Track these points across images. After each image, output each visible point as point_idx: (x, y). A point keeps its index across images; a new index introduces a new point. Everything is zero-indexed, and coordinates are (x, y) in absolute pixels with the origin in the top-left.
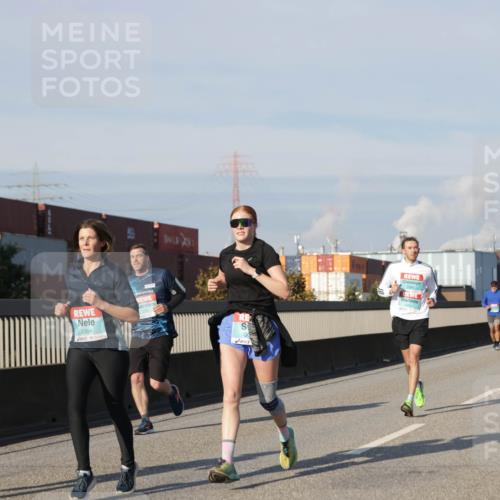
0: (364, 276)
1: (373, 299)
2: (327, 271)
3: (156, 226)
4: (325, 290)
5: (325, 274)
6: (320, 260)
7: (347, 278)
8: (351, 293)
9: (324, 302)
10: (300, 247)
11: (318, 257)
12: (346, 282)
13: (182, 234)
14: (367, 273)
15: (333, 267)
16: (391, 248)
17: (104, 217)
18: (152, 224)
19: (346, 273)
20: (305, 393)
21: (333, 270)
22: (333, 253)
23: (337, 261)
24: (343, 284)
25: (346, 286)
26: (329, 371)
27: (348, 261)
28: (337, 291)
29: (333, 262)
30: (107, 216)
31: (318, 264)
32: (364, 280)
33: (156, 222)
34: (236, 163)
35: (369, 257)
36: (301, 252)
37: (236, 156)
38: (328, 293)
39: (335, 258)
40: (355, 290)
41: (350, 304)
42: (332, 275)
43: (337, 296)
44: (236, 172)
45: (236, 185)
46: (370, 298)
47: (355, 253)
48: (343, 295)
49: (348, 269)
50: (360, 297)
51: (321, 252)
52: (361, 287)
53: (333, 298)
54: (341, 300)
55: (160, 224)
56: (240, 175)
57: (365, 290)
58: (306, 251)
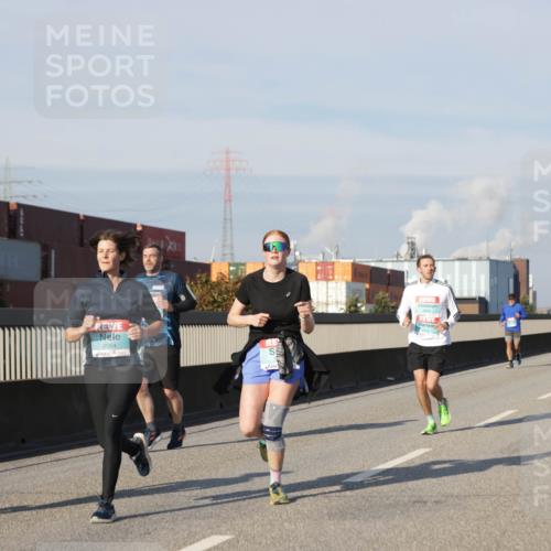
0: (367, 286)
1: (376, 311)
2: (327, 279)
3: (139, 228)
4: (325, 301)
5: (324, 283)
6: (319, 268)
7: (348, 287)
8: (352, 305)
9: (322, 314)
10: (297, 253)
11: (317, 264)
12: (347, 293)
13: (167, 238)
14: (371, 282)
15: (333, 275)
16: (398, 255)
17: (82, 218)
18: (135, 226)
19: (347, 283)
20: (300, 414)
21: (333, 279)
22: (334, 260)
23: (338, 269)
24: (344, 294)
25: (347, 296)
26: (328, 389)
27: (350, 268)
28: (337, 302)
29: (333, 270)
30: (85, 216)
31: (317, 272)
32: (367, 290)
33: (138, 224)
34: (228, 161)
35: (373, 264)
36: (299, 258)
37: (228, 152)
38: (327, 304)
39: (336, 265)
40: (357, 300)
41: (351, 317)
42: (331, 284)
43: (338, 306)
44: (228, 170)
45: (228, 185)
46: (373, 310)
47: (357, 260)
48: (344, 307)
49: (349, 278)
50: (363, 309)
51: (321, 258)
52: (364, 298)
53: (333, 309)
54: (342, 312)
55: (143, 227)
56: (233, 172)
57: (369, 301)
58: (303, 258)
